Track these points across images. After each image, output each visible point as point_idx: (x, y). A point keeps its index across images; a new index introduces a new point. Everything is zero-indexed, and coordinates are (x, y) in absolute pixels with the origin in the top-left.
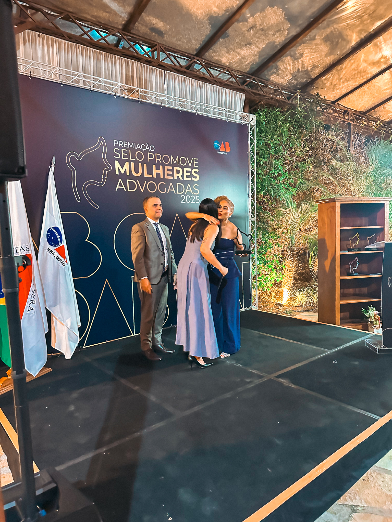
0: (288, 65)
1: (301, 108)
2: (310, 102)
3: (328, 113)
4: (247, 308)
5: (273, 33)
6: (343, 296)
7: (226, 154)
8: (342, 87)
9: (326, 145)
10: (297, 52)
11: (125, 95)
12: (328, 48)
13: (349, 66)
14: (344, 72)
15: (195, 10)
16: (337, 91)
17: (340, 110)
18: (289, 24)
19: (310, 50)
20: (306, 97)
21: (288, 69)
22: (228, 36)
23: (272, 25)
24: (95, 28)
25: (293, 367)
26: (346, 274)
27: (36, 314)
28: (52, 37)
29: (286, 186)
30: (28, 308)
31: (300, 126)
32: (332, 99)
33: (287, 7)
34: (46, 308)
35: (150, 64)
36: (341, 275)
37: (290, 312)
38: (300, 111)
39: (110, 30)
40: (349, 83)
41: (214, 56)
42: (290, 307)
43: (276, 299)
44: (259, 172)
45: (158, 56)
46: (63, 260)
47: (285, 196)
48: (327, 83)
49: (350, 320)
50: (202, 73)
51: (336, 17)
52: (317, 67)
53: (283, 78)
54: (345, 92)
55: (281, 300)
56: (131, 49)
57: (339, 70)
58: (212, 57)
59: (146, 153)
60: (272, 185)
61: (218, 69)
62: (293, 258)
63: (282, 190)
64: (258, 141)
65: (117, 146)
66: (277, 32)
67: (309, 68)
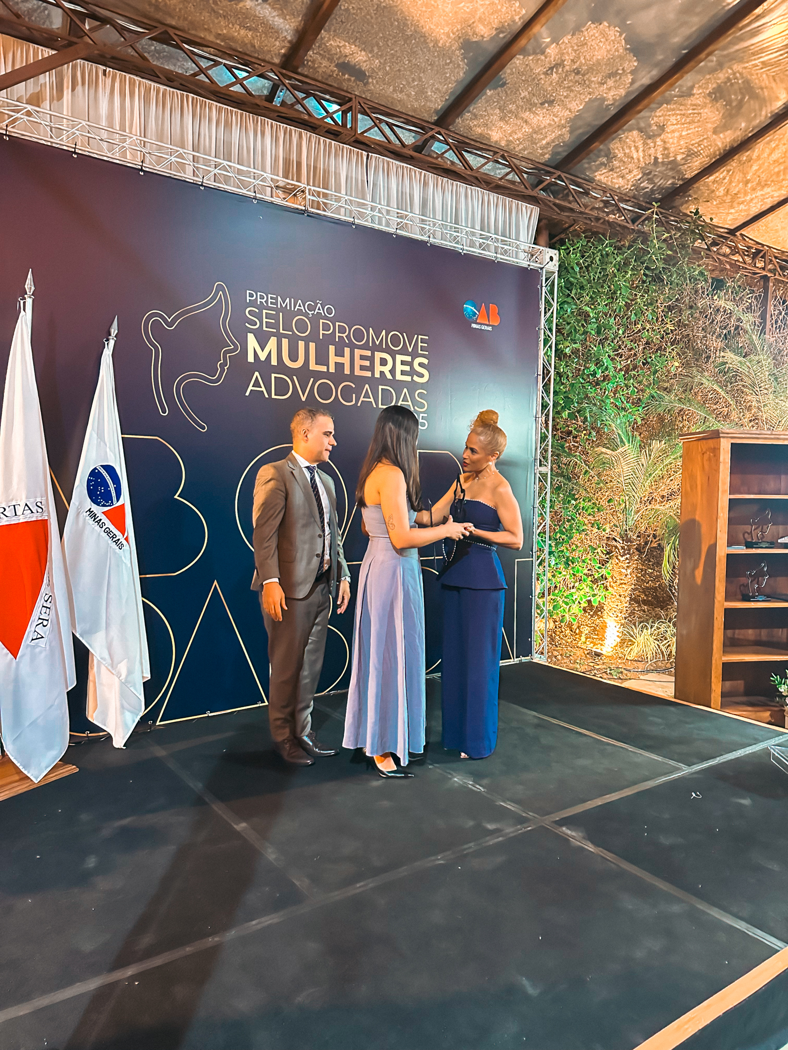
0: (633, 148)
1: (659, 241)
2: (679, 229)
3: (719, 254)
4: (523, 658)
5: (600, 79)
6: (731, 644)
7: (490, 328)
8: (752, 200)
9: (713, 321)
10: (652, 122)
11: (279, 199)
12: (721, 115)
13: (766, 155)
14: (755, 167)
15: (432, 27)
16: (738, 207)
17: (746, 248)
18: (635, 61)
19: (681, 119)
20: (672, 218)
21: (633, 158)
22: (504, 84)
23: (598, 63)
24: (224, 61)
25: (599, 802)
26: (740, 597)
27: (48, 648)
28: (132, 76)
29: (618, 402)
30: (32, 633)
31: (657, 279)
32: (727, 224)
33: (629, 24)
34: (74, 636)
35: (337, 139)
36: (727, 599)
37: (618, 673)
38: (657, 246)
39: (256, 66)
40: (767, 190)
41: (475, 126)
42: (619, 661)
43: (592, 642)
44: (562, 370)
45: (353, 122)
46: (119, 536)
47: (616, 424)
48: (718, 189)
49: (744, 699)
50: (449, 162)
51: (737, 47)
52: (697, 154)
53: (623, 177)
54: (757, 210)
55: (601, 645)
56: (299, 107)
57: (744, 163)
58: (470, 128)
59: (315, 320)
60: (587, 397)
61: (484, 155)
62: (628, 556)
63: (612, 411)
64: (561, 304)
65: (253, 304)
66: (610, 78)
67: (679, 158)
